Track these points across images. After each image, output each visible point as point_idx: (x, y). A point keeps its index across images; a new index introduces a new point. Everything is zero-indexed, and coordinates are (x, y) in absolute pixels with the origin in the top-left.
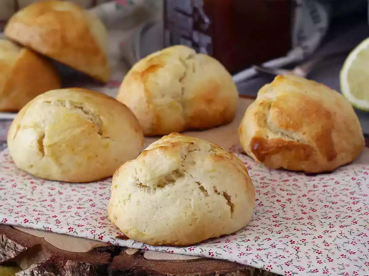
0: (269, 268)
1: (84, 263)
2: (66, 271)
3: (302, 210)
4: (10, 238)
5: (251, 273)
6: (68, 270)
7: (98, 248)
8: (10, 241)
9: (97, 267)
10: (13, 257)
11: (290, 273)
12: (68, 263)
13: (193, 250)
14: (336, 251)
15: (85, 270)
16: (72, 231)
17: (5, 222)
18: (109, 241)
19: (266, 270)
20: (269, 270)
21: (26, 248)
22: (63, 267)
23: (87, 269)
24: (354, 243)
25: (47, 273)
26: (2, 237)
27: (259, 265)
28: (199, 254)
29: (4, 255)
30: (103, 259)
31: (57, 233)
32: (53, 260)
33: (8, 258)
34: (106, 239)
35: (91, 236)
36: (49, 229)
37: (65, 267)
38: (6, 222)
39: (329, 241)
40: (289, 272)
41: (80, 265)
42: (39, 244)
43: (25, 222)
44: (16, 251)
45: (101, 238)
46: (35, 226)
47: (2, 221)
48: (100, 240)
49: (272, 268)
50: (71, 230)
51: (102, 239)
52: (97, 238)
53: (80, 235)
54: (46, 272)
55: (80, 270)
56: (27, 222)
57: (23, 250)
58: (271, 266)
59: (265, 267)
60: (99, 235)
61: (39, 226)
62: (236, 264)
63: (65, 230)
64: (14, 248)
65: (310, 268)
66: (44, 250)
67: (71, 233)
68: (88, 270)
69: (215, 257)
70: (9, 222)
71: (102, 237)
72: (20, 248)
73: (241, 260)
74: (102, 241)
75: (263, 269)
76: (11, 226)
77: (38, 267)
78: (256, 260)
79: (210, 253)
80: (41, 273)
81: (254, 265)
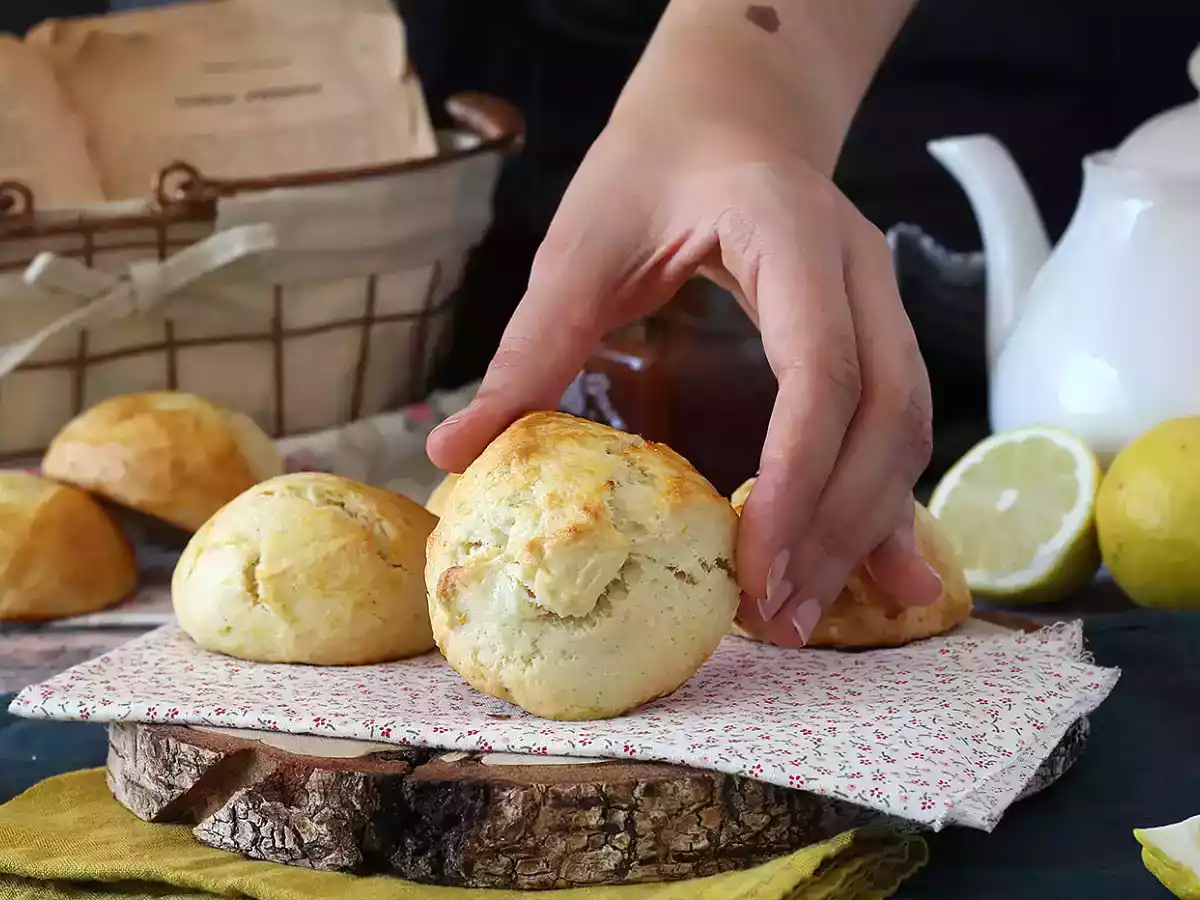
0: (756, 771)
1: (351, 774)
2: (311, 795)
3: (829, 694)
4: (183, 742)
5: (717, 785)
6: (314, 790)
7: (381, 752)
8: (184, 747)
9: (379, 780)
10: (190, 786)
11: (802, 779)
12: (314, 776)
13: (590, 743)
14: (902, 747)
15: (351, 789)
16: (323, 724)
17: (172, 716)
18: (404, 739)
19: (749, 775)
20: (756, 775)
21: (222, 755)
22: (303, 786)
23: (357, 785)
24: (940, 736)
25: (268, 804)
26: (168, 742)
27: (733, 766)
28: (606, 752)
29: (170, 787)
30: (394, 768)
31: (289, 732)
32: (281, 774)
33: (177, 791)
34: (397, 736)
35: (364, 733)
36: (272, 725)
37: (307, 787)
38: (175, 716)
39: (886, 731)
40: (798, 778)
41: (341, 777)
42: (250, 749)
43: (218, 714)
44: (197, 766)
45: (387, 733)
46: (240, 720)
47: (167, 715)
48: (385, 738)
49: (761, 771)
50: (320, 721)
51: (388, 736)
52: (377, 734)
53: (342, 731)
54: (265, 803)
55: (340, 790)
56: (223, 712)
57: (216, 759)
58: (759, 766)
59: (747, 770)
60: (381, 729)
61: (250, 719)
62: (683, 767)
63: (306, 725)
64: (195, 759)
65: (847, 770)
66: (262, 757)
67: (321, 730)
68: (360, 787)
69: (638, 755)
70: (181, 717)
71: (389, 730)
72: (209, 755)
73: (694, 759)
74: (388, 740)
75: (743, 774)
76: (186, 725)
77: (249, 793)
78: (726, 755)
79: (627, 748)
80: (254, 807)
81: (723, 767)
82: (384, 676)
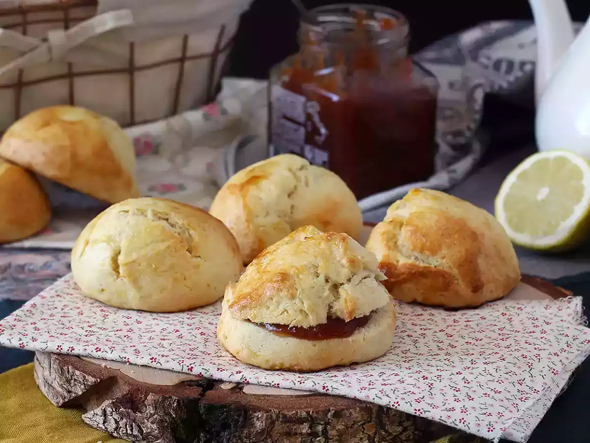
0: (396, 405)
1: (170, 397)
2: (147, 407)
3: (438, 346)
4: (78, 370)
5: (374, 411)
6: (149, 405)
7: (187, 381)
8: (77, 373)
9: (186, 401)
10: (80, 393)
11: (421, 411)
12: (149, 397)
13: (304, 383)
14: (478, 389)
15: (170, 405)
16: (155, 361)
17: (71, 351)
18: (201, 373)
19: (392, 407)
20: (396, 407)
21: (99, 380)
22: (143, 402)
23: (173, 403)
24: (500, 382)
25: (124, 410)
26: (68, 368)
27: (384, 401)
28: (312, 388)
29: (69, 392)
30: (193, 393)
31: (136, 365)
32: (131, 394)
33: (73, 395)
34: (196, 371)
35: (178, 368)
36: (126, 360)
37: (146, 402)
38: (73, 351)
39: (470, 378)
40: (419, 410)
41: (165, 399)
42: (114, 377)
43: (97, 352)
44: (84, 384)
46: (109, 356)
47: (68, 350)
49: (399, 405)
50: (153, 360)
51: (191, 371)
52: (185, 370)
53: (166, 366)
54: (122, 409)
55: (164, 405)
56: (100, 350)
57: (95, 382)
58: (398, 402)
59: (391, 404)
60: (188, 366)
61: (114, 356)
62: (355, 400)
63: (146, 361)
64: (83, 381)
65: (446, 406)
66: (121, 381)
67: (154, 365)
68: (175, 405)
69: (330, 392)
70: (76, 352)
71: (192, 368)
72: (91, 380)
73: (361, 396)
74: (192, 373)
75: (389, 406)
76: (78, 356)
77: (113, 403)
78: (380, 395)
79: (324, 388)
80: (116, 410)
81: (377, 401)
82: (189, 322)
